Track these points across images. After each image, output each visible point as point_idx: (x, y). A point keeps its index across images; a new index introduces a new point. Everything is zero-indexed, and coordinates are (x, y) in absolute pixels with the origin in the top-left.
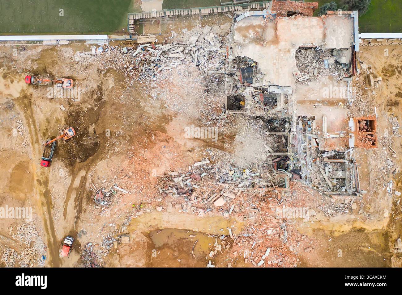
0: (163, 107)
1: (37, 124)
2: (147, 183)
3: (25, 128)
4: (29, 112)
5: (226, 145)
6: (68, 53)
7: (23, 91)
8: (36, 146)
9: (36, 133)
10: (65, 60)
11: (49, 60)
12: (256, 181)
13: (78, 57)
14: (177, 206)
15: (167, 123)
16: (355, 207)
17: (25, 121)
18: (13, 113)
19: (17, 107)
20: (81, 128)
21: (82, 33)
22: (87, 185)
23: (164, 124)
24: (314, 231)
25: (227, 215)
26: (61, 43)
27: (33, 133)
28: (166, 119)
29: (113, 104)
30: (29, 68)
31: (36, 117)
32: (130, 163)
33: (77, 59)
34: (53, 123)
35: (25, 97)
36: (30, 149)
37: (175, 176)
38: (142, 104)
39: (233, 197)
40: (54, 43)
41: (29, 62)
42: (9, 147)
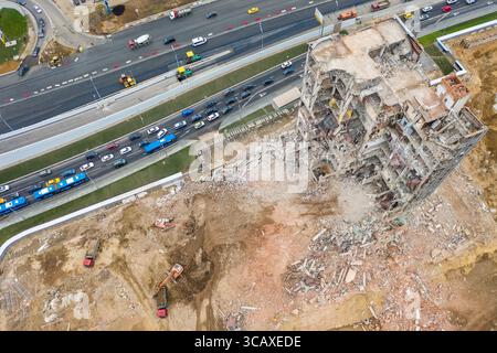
0: (260, 202)
1: (140, 281)
2: (274, 288)
3: (127, 289)
4: (127, 272)
5: (333, 210)
6: (149, 202)
7: (114, 255)
8: (146, 302)
9: (142, 290)
10: (148, 209)
11: (132, 216)
12: (376, 228)
13: (160, 202)
14: (311, 301)
15: (271, 214)
16: (468, 233)
17: (126, 283)
18: (111, 279)
19: (113, 273)
20: (187, 262)
21: (157, 180)
22: (215, 313)
23: (268, 216)
24: (446, 275)
25: (362, 288)
26: (140, 196)
27: (139, 291)
28: (269, 210)
29: (213, 219)
30: (114, 231)
31: (136, 274)
32: (250, 270)
33: (160, 205)
34: (156, 270)
35: (119, 260)
36: (140, 308)
37: (299, 265)
38: (240, 208)
39: (360, 263)
40: (133, 199)
41: (113, 226)
42: (116, 316)
